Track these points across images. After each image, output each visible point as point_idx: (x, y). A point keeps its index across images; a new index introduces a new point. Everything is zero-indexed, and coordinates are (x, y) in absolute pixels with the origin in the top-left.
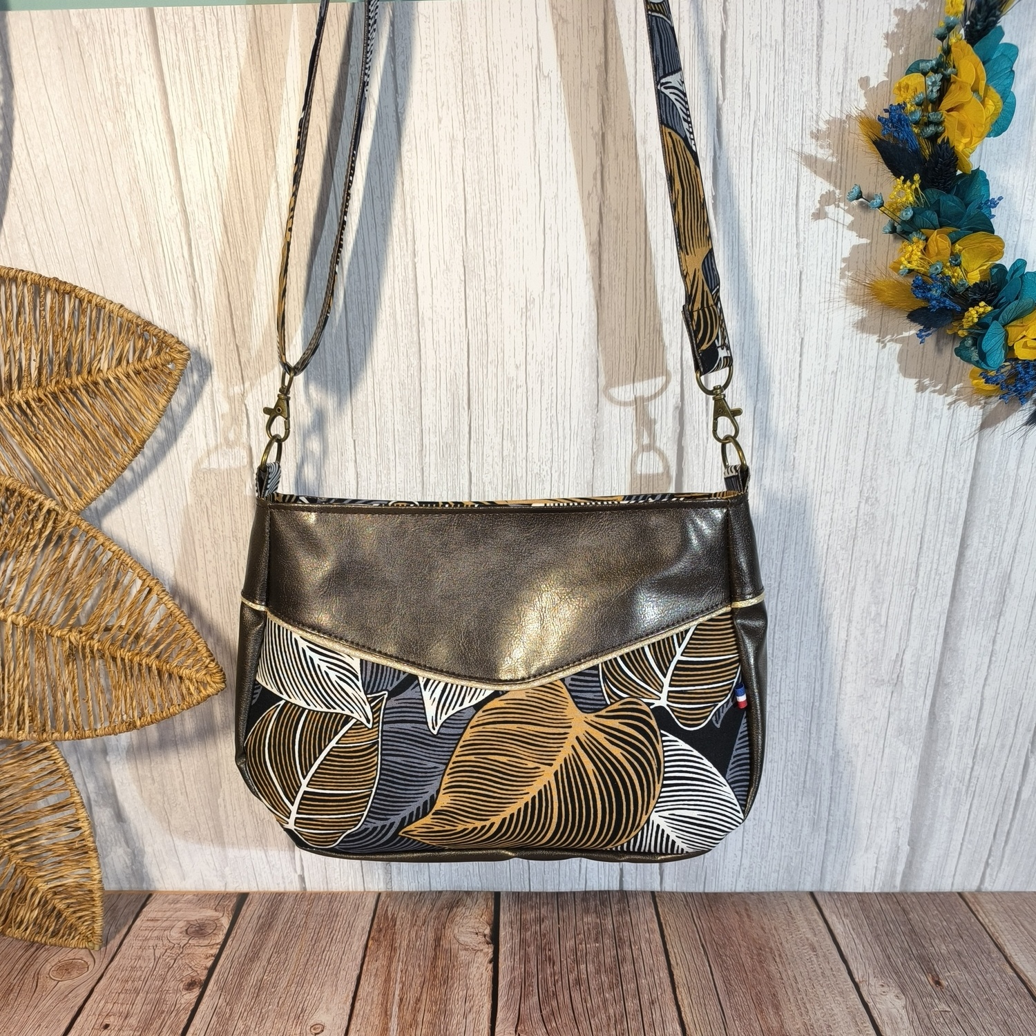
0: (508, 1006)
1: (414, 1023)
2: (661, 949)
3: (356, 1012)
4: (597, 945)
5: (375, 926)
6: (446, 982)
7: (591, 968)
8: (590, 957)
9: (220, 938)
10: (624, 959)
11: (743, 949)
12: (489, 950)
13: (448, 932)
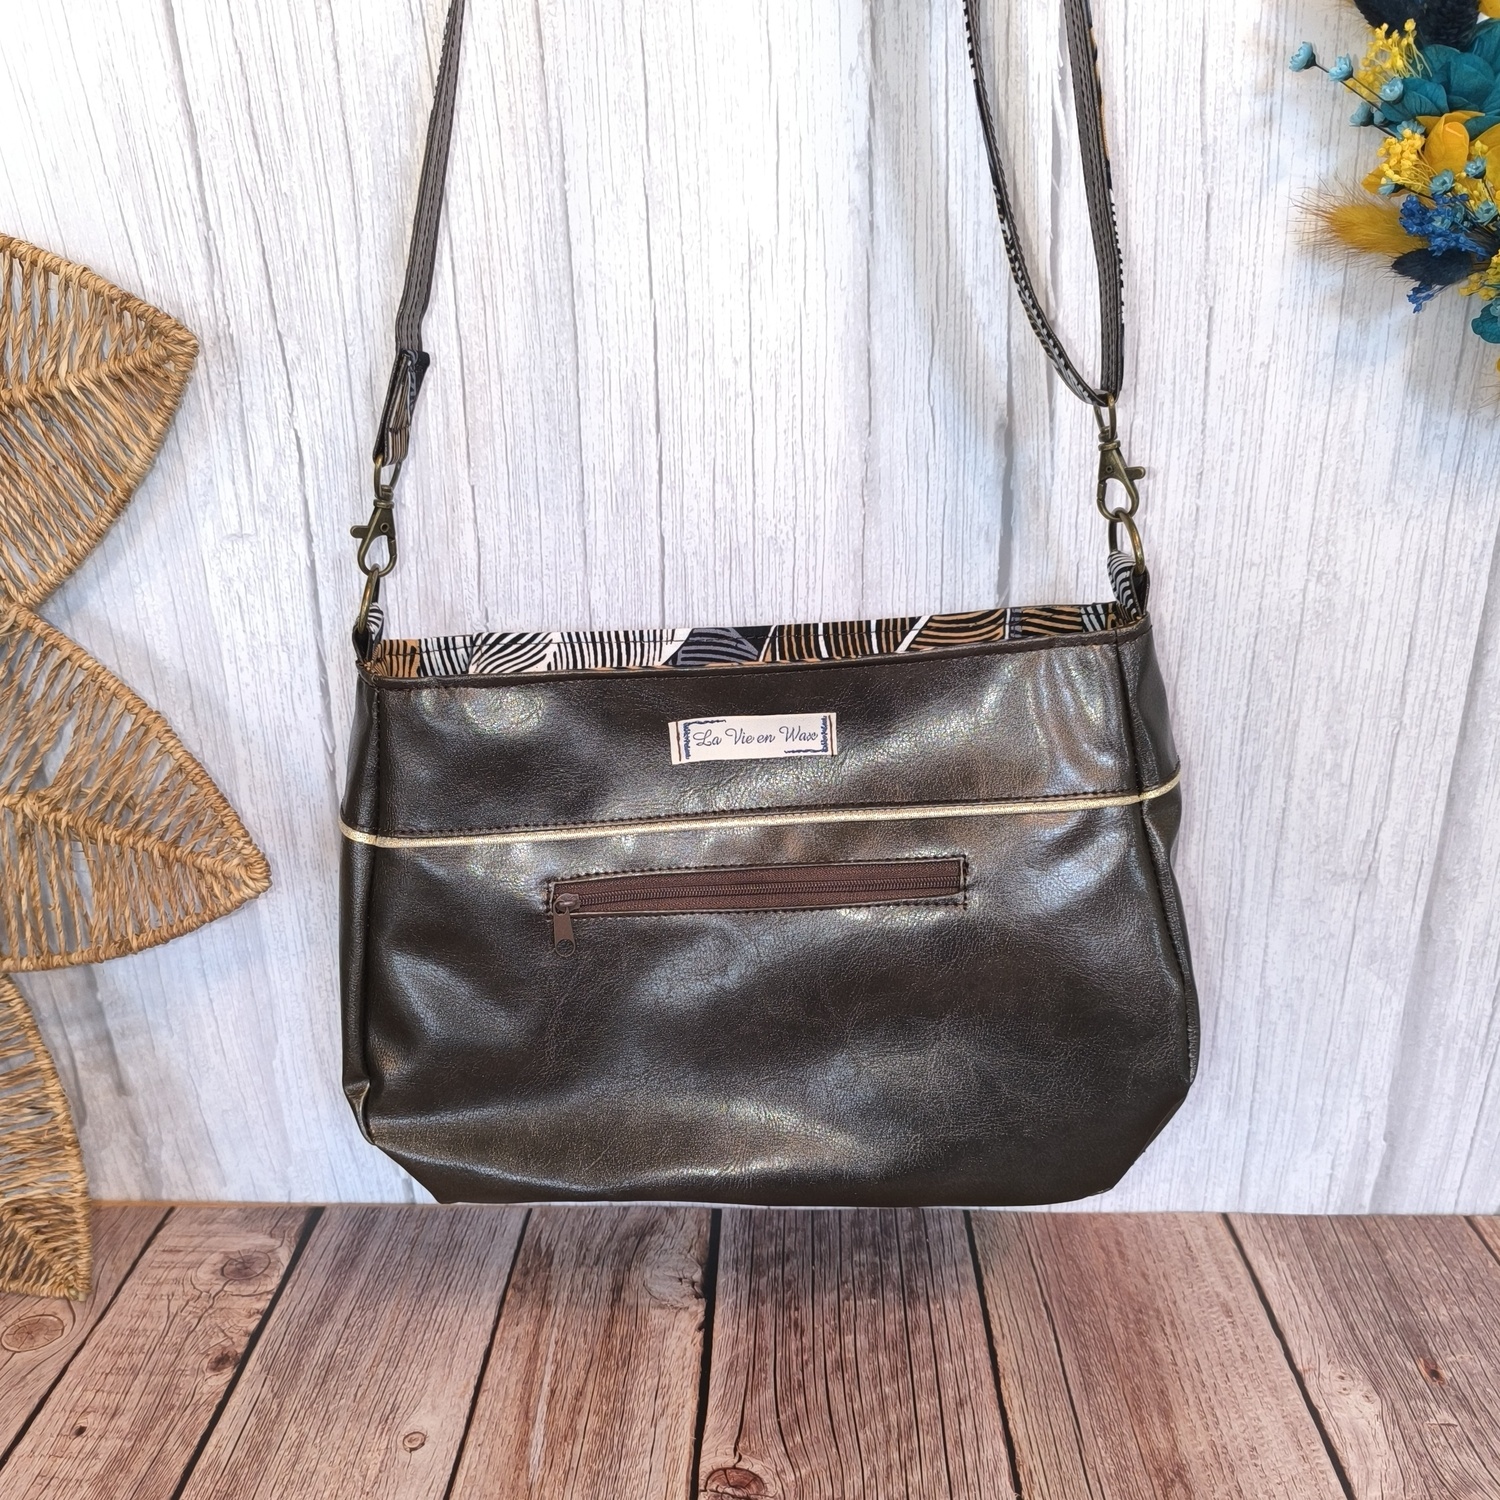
0: (724, 1407)
1: (570, 1434)
2: (978, 1310)
3: (478, 1412)
4: (874, 1301)
5: (519, 1265)
6: (626, 1362)
7: (863, 1341)
8: (861, 1323)
9: (273, 1284)
10: (917, 1326)
11: (1112, 1312)
12: (699, 1309)
13: (635, 1277)
